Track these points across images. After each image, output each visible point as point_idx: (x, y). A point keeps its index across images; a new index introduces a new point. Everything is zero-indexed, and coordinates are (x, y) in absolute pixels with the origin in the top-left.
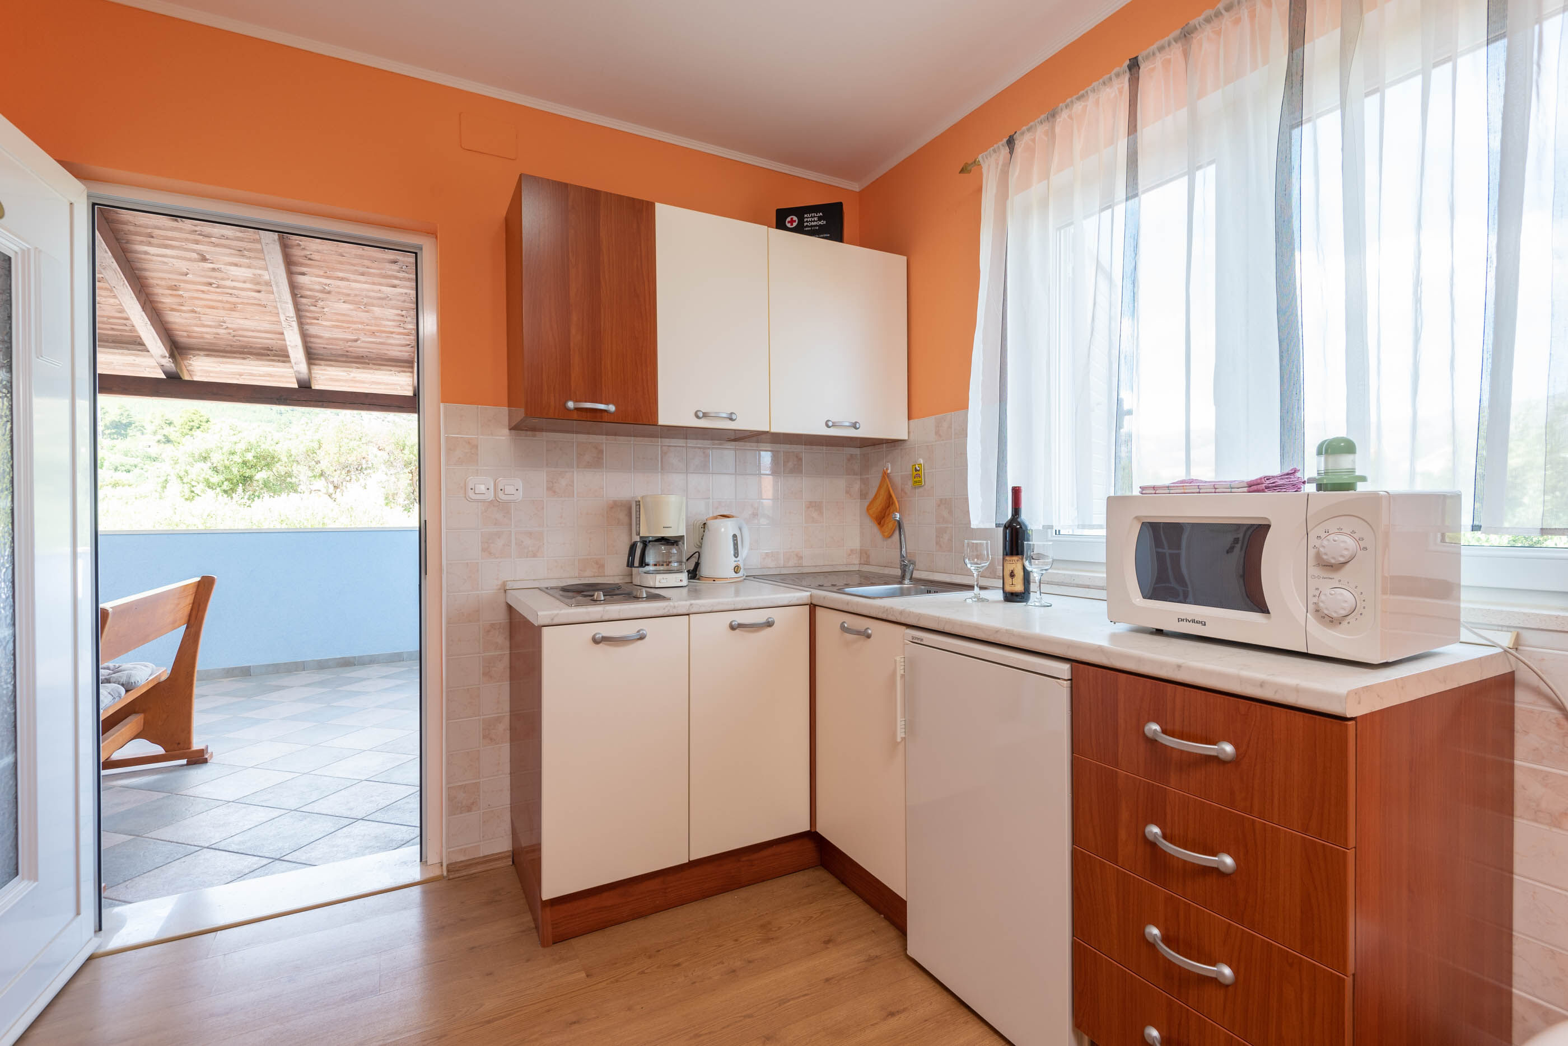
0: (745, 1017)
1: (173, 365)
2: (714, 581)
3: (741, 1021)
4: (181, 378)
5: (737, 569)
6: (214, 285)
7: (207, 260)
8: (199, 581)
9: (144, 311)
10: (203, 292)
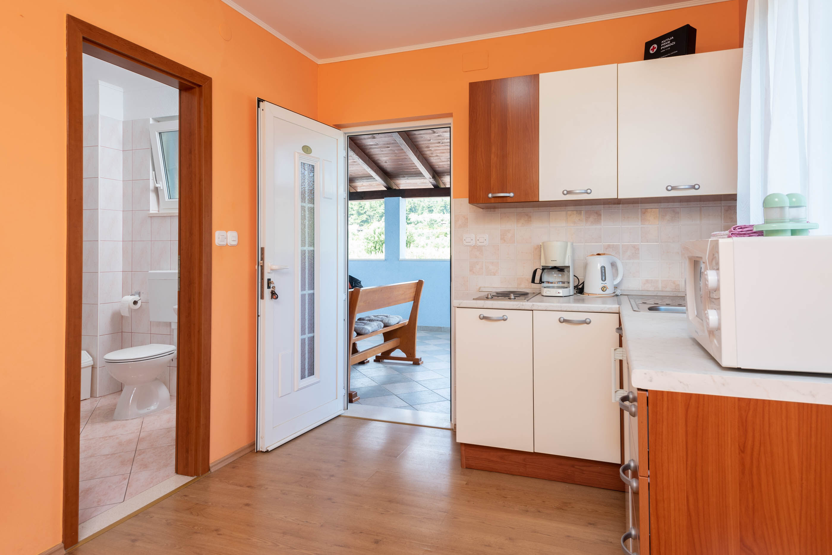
0: (510, 527)
1: (434, 181)
2: (589, 295)
3: (507, 528)
4: (439, 187)
5: (604, 289)
6: (441, 143)
7: (435, 132)
8: (418, 282)
9: (418, 159)
10: (438, 146)
